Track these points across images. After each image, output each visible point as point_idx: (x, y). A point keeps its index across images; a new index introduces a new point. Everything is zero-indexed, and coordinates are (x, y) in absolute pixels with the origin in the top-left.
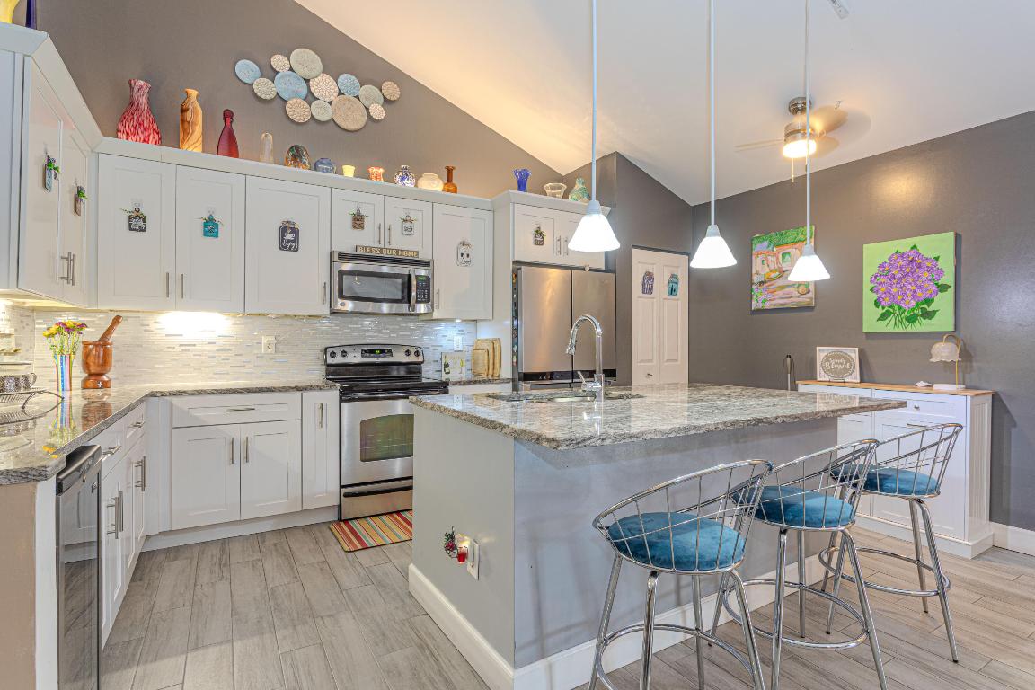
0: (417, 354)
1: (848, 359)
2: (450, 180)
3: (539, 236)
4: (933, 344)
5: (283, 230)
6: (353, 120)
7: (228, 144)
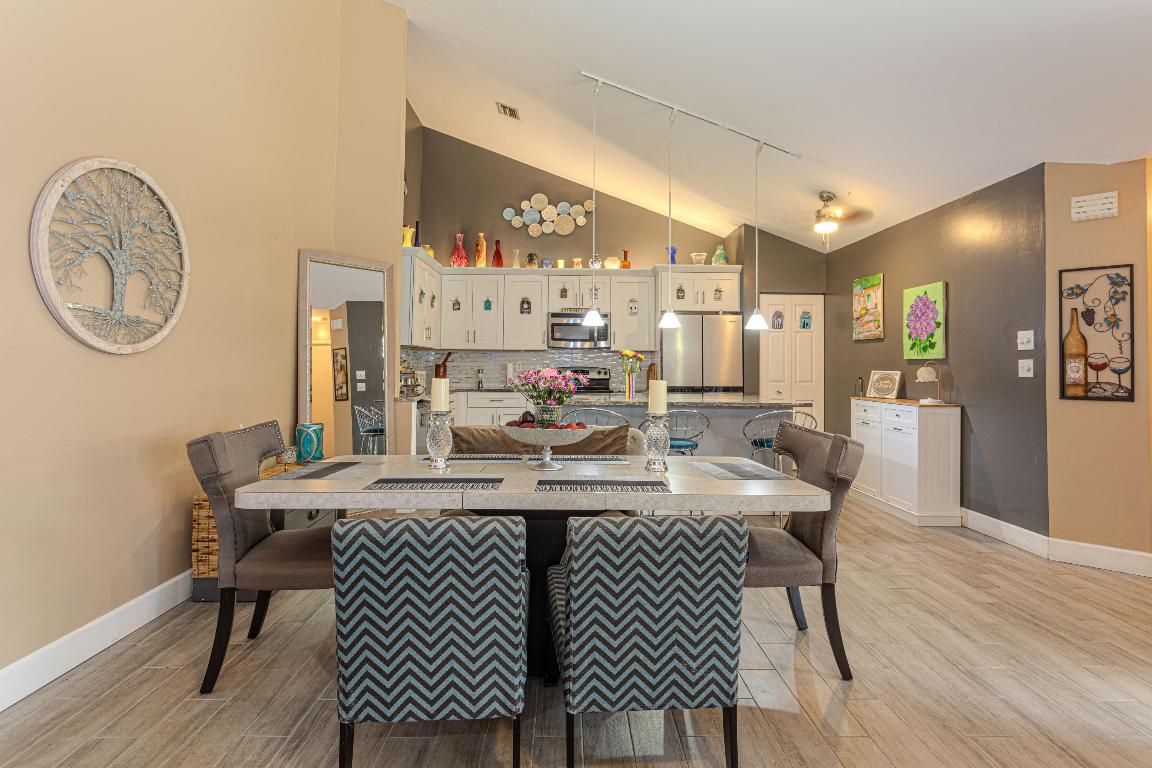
0: (605, 373)
1: (892, 381)
2: (625, 259)
3: (681, 294)
4: (917, 370)
5: (523, 302)
6: (567, 229)
7: (498, 259)
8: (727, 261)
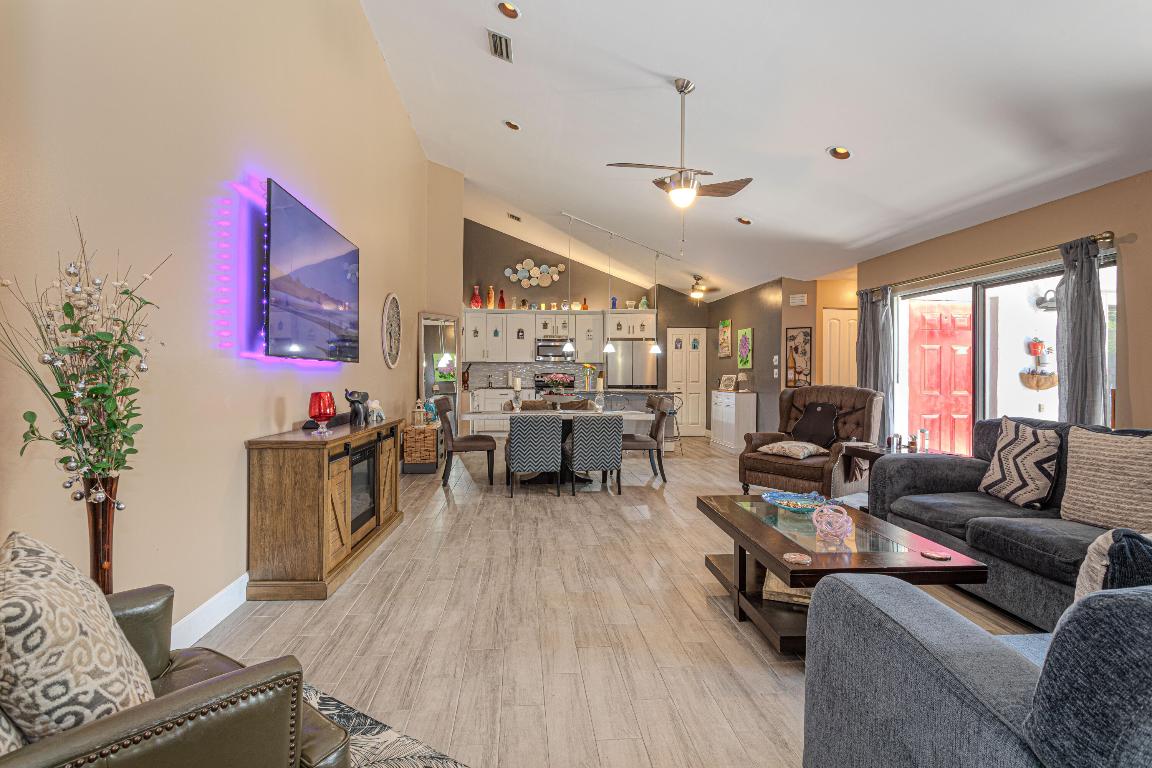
0: (573, 377)
1: (732, 380)
2: (585, 303)
3: (619, 327)
5: (519, 332)
6: (546, 283)
7: (502, 303)
8: (649, 306)
